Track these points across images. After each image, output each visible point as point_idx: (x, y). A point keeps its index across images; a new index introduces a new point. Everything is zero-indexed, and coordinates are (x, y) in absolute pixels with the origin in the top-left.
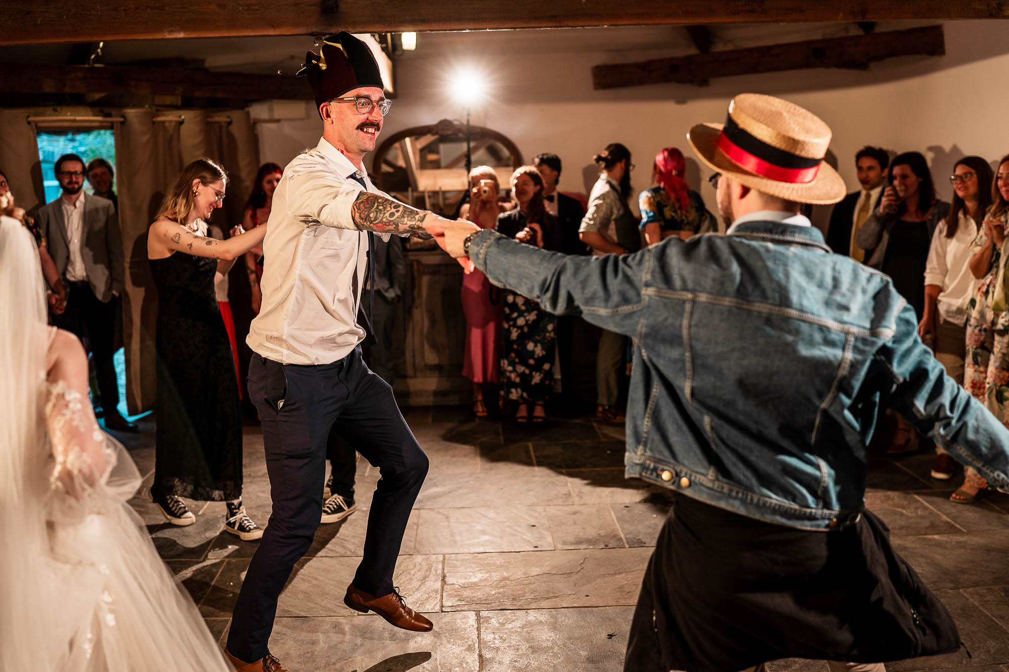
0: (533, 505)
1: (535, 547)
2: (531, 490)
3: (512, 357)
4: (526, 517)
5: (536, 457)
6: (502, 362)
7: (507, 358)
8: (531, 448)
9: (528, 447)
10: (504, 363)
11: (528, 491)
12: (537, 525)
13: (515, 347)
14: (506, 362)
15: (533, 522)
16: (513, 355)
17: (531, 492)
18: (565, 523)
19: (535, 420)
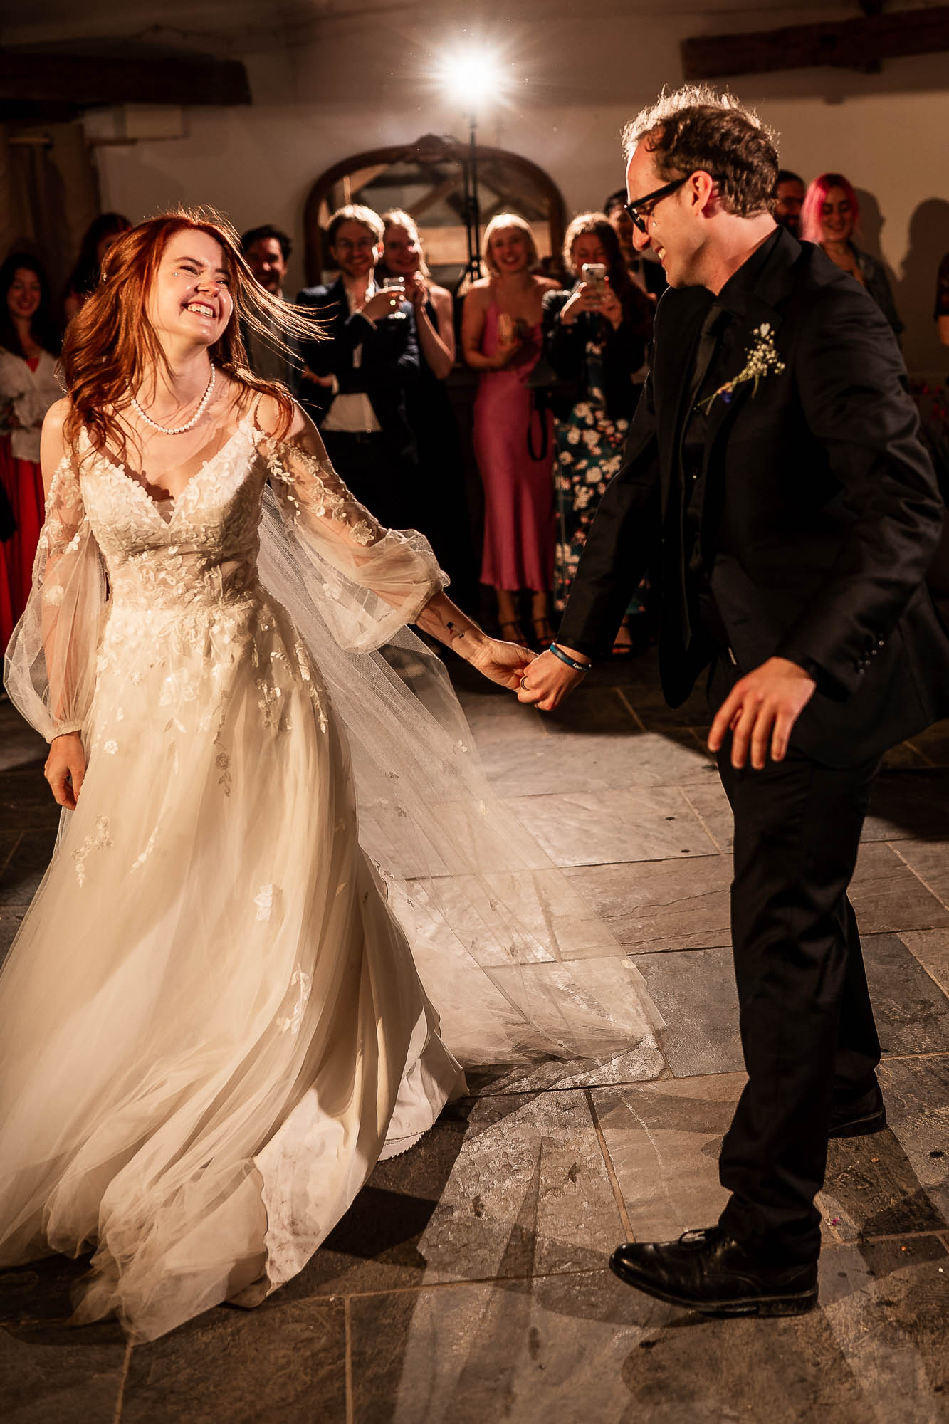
0: (656, 785)
1: (683, 851)
2: (647, 763)
4: (650, 804)
5: (635, 709)
6: (559, 548)
8: (622, 696)
9: (617, 695)
11: (643, 764)
12: (675, 816)
13: (584, 520)
15: (666, 812)
16: (580, 535)
17: (647, 766)
18: (722, 812)
19: (615, 651)
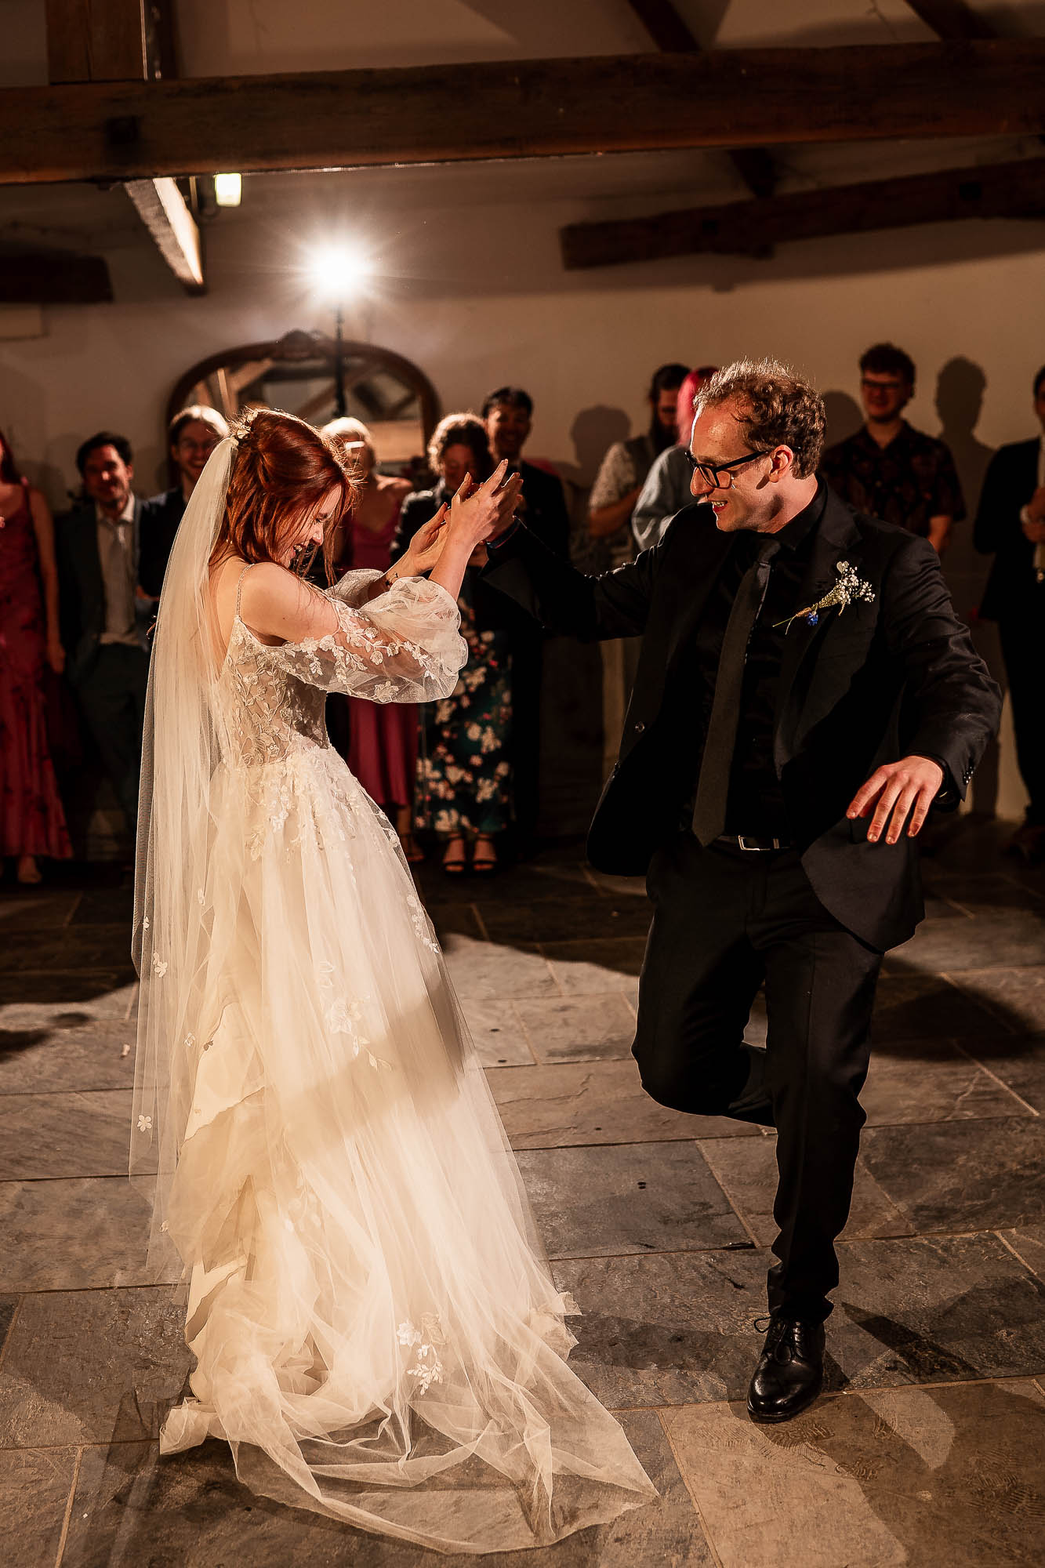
0: (489, 998)
1: (500, 1061)
2: (485, 977)
3: (438, 754)
4: (480, 1017)
5: (486, 925)
6: (420, 763)
7: (429, 757)
8: (476, 912)
9: (470, 910)
10: (424, 767)
11: (480, 978)
12: (501, 1029)
13: (446, 734)
14: (428, 763)
15: (493, 1024)
16: (441, 750)
17: (483, 980)
18: (548, 1025)
19: (478, 867)
